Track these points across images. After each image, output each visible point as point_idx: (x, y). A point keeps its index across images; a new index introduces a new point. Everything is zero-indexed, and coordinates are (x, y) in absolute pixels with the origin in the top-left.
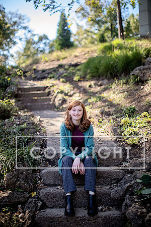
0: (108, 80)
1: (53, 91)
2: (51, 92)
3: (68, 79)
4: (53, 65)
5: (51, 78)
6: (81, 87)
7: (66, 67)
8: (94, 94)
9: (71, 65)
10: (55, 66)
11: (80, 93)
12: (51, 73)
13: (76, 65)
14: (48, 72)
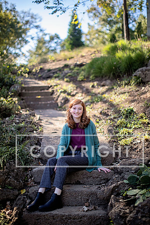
0: (111, 81)
1: (57, 90)
2: (55, 91)
3: (72, 79)
4: (60, 64)
5: (56, 77)
6: (84, 87)
7: (72, 67)
8: (96, 95)
9: (76, 65)
10: (61, 66)
11: (82, 93)
12: (56, 72)
13: (81, 65)
14: (53, 71)
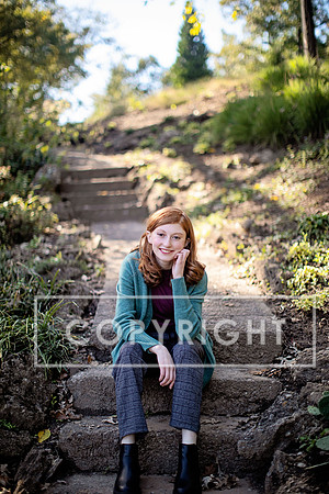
0: (274, 151)
1: (145, 178)
2: (141, 181)
3: (181, 150)
5: (144, 147)
6: (209, 168)
7: (182, 123)
8: (237, 184)
9: (191, 119)
10: (158, 121)
11: (206, 181)
12: (145, 136)
13: (204, 118)
14: (138, 134)
